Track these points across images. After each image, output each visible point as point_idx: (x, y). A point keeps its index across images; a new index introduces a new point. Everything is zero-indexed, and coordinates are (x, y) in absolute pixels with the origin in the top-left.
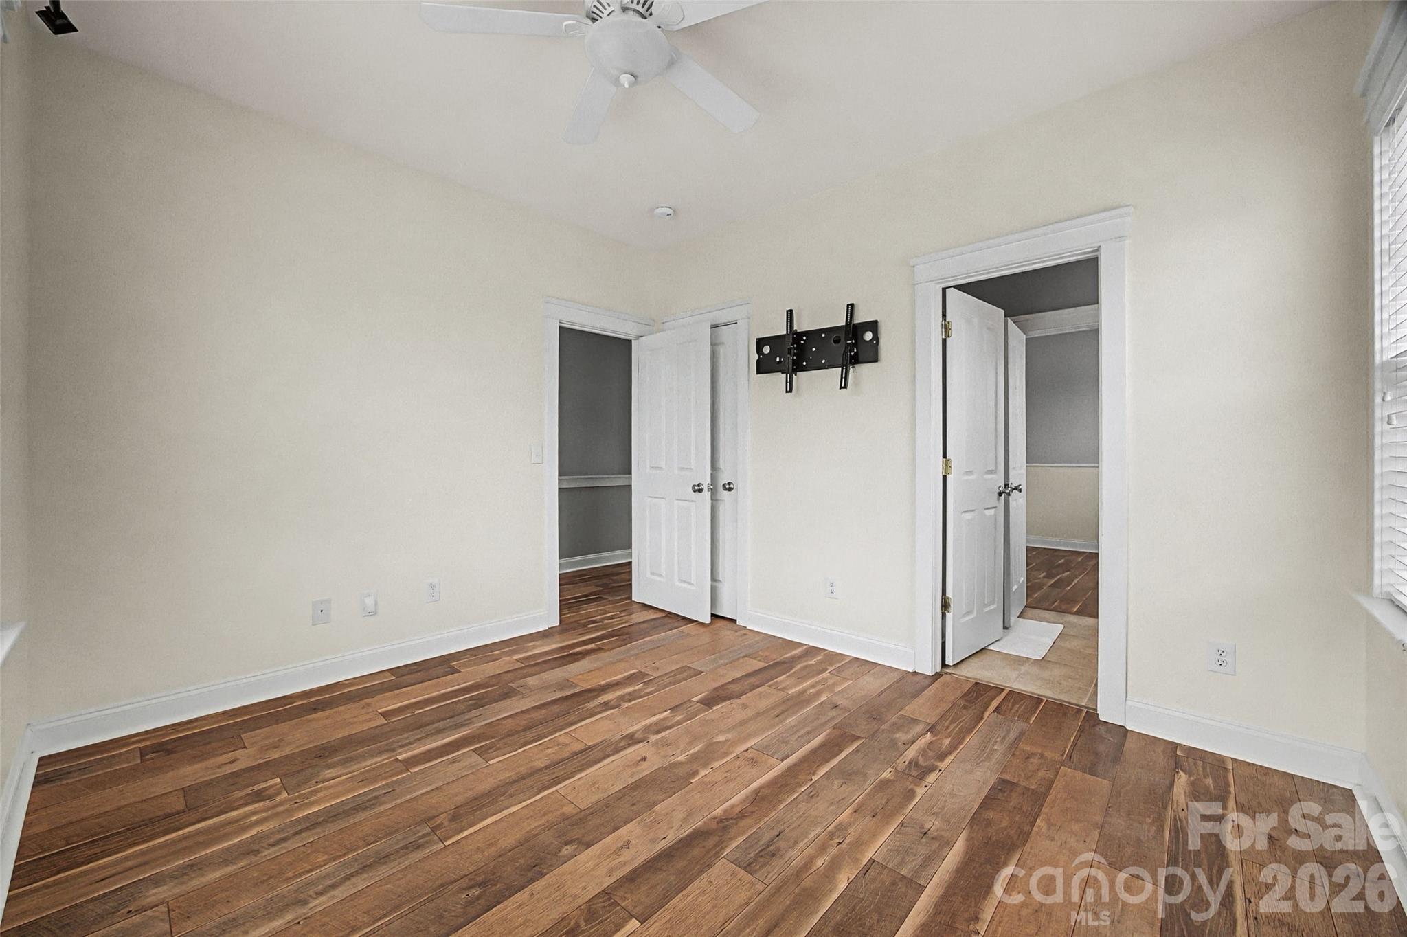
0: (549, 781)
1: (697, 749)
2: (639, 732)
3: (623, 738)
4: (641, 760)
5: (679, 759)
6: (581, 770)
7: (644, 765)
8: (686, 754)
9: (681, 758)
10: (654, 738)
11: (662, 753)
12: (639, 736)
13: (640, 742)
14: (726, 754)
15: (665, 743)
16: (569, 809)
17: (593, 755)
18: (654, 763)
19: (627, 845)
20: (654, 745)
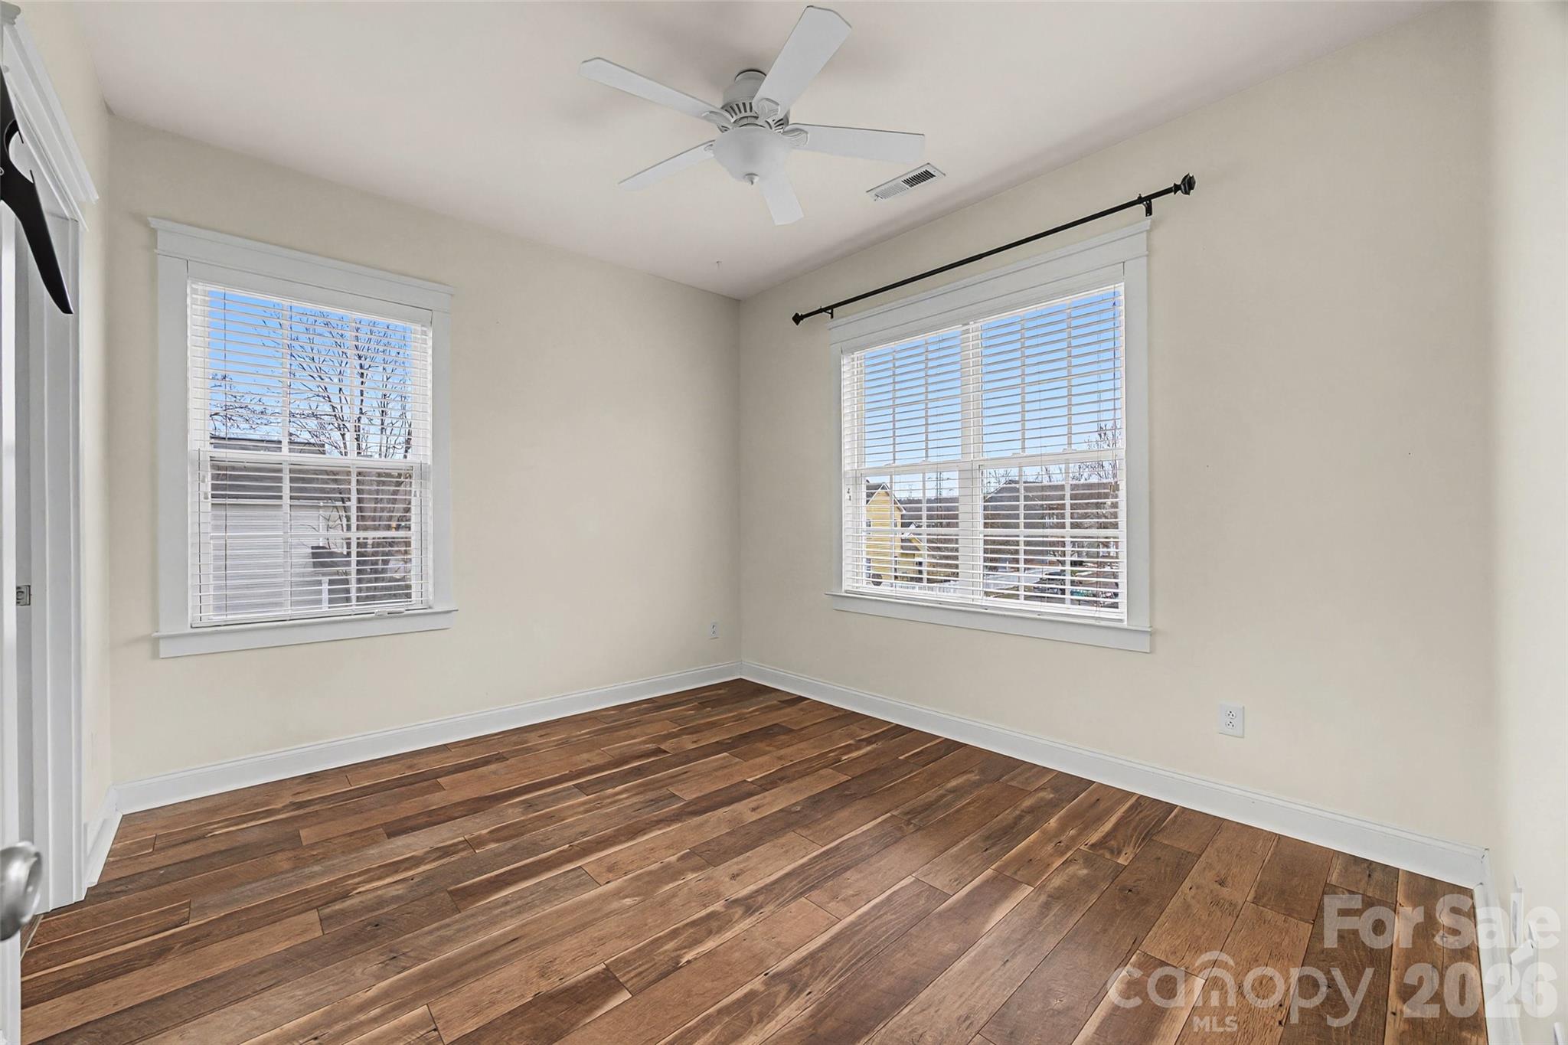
0: (834, 856)
1: (667, 888)
2: (737, 916)
3: (761, 907)
4: (738, 875)
5: (694, 876)
6: (803, 866)
7: (735, 869)
8: (684, 880)
9: (691, 876)
10: (717, 906)
11: (711, 883)
12: (739, 911)
13: (736, 901)
14: (637, 878)
15: (705, 898)
16: (804, 833)
17: (794, 885)
18: (722, 872)
19: (754, 810)
20: (719, 896)
